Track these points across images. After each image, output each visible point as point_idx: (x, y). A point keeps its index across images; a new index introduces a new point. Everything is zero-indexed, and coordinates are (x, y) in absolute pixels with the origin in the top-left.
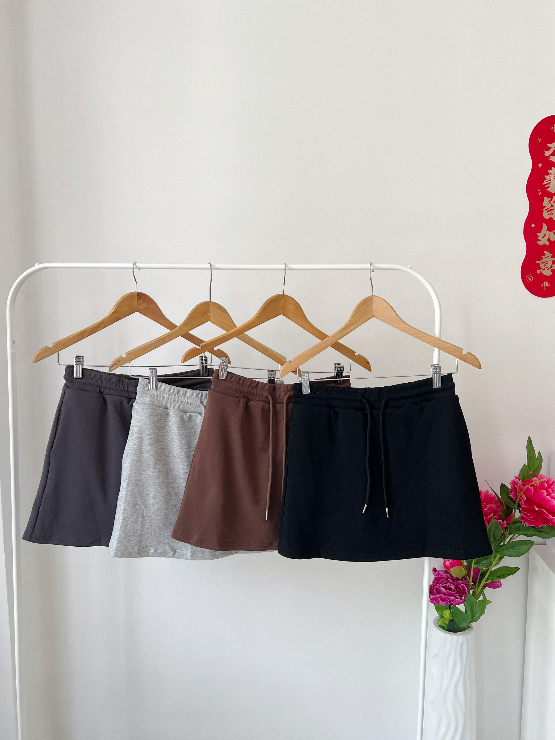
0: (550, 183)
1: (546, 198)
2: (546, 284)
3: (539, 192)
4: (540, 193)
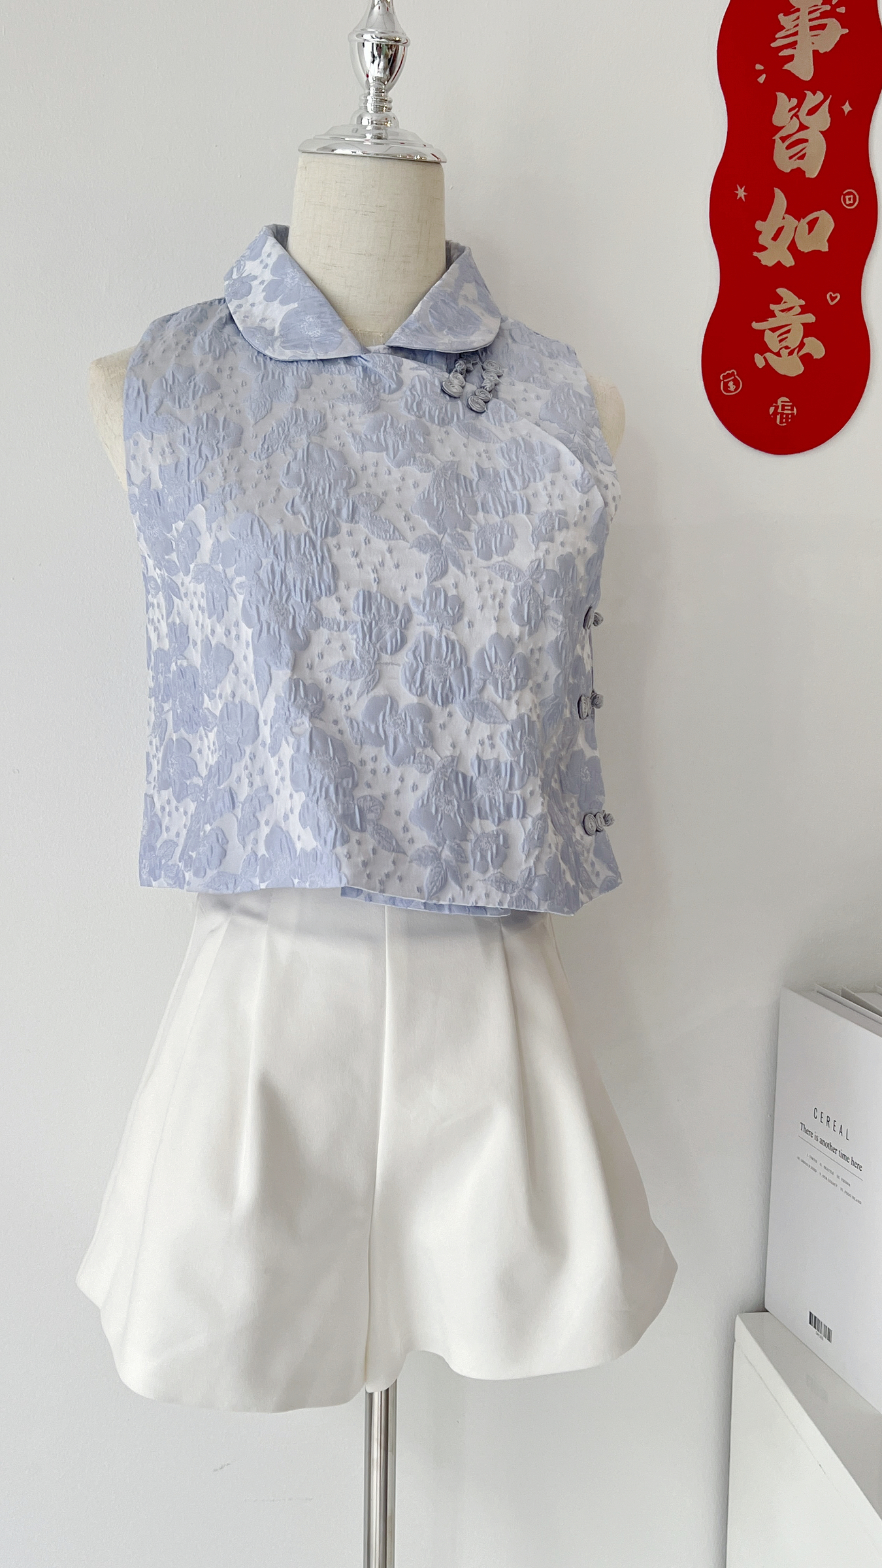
0: (795, 43)
1: (781, 97)
2: (783, 406)
3: (760, 73)
4: (764, 76)
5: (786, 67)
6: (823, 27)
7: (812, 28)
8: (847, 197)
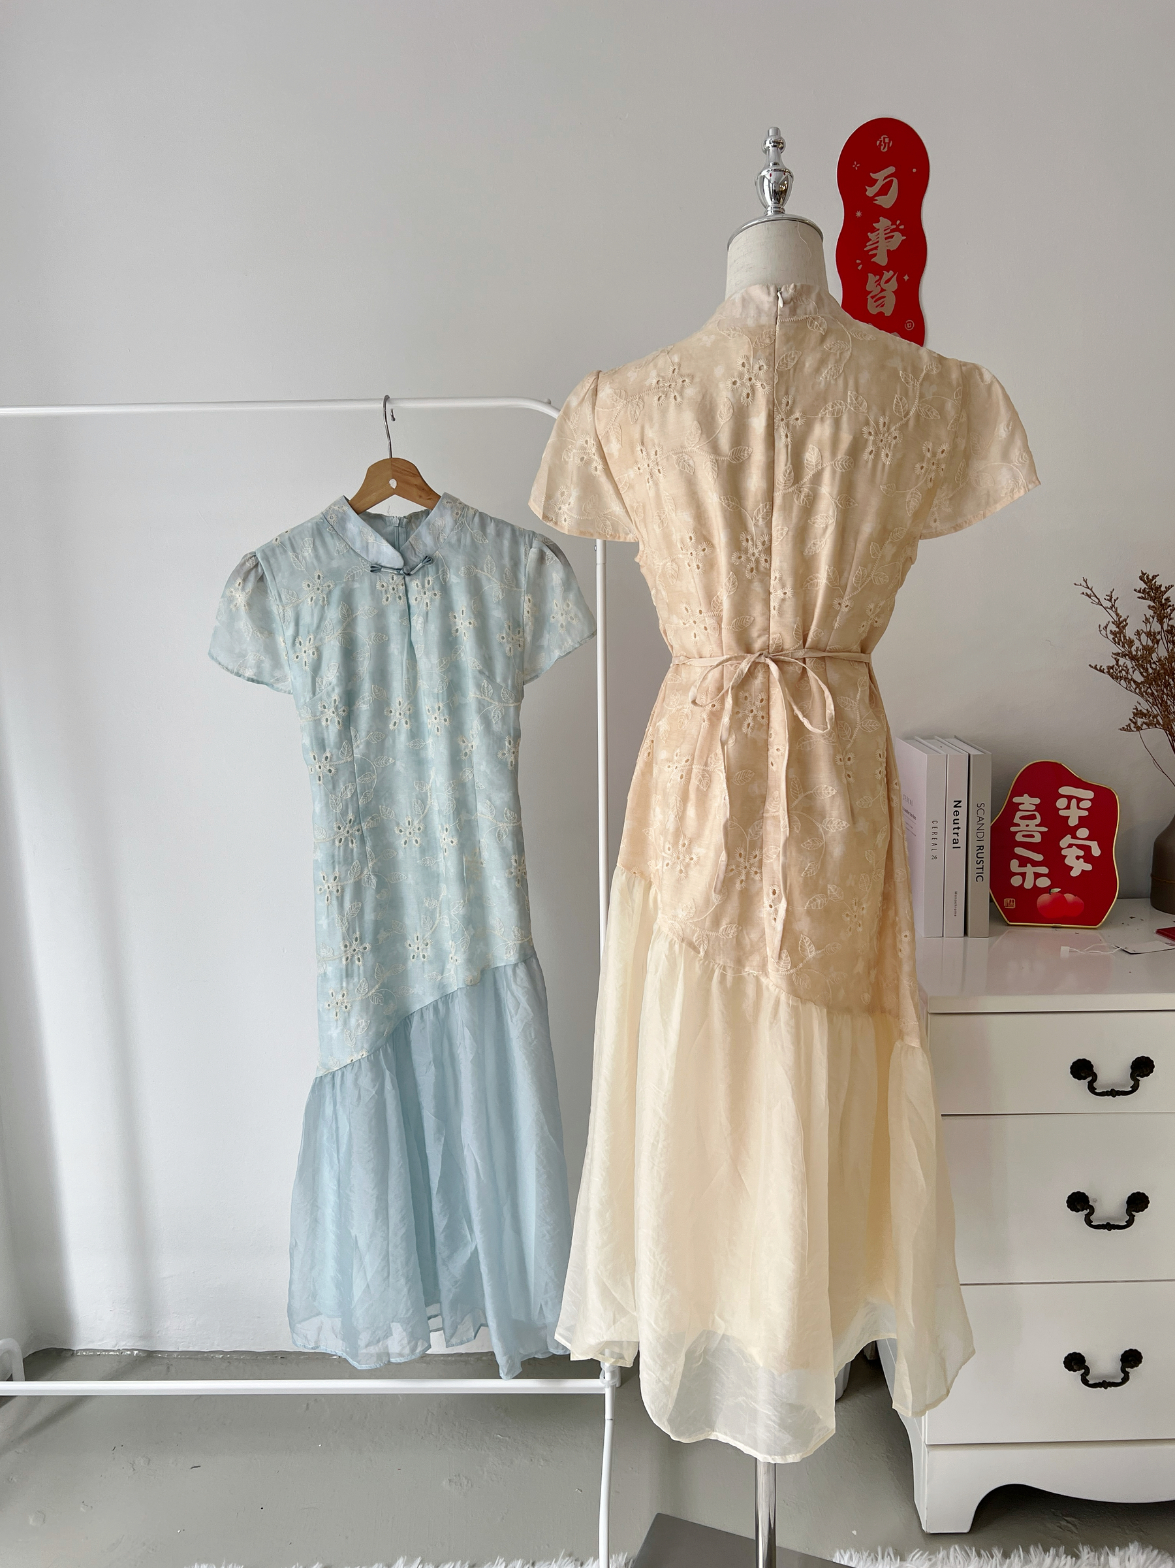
0: (878, 246)
1: (870, 275)
3: (859, 264)
4: (861, 266)
5: (873, 260)
6: (892, 237)
7: (886, 239)
8: (908, 324)
